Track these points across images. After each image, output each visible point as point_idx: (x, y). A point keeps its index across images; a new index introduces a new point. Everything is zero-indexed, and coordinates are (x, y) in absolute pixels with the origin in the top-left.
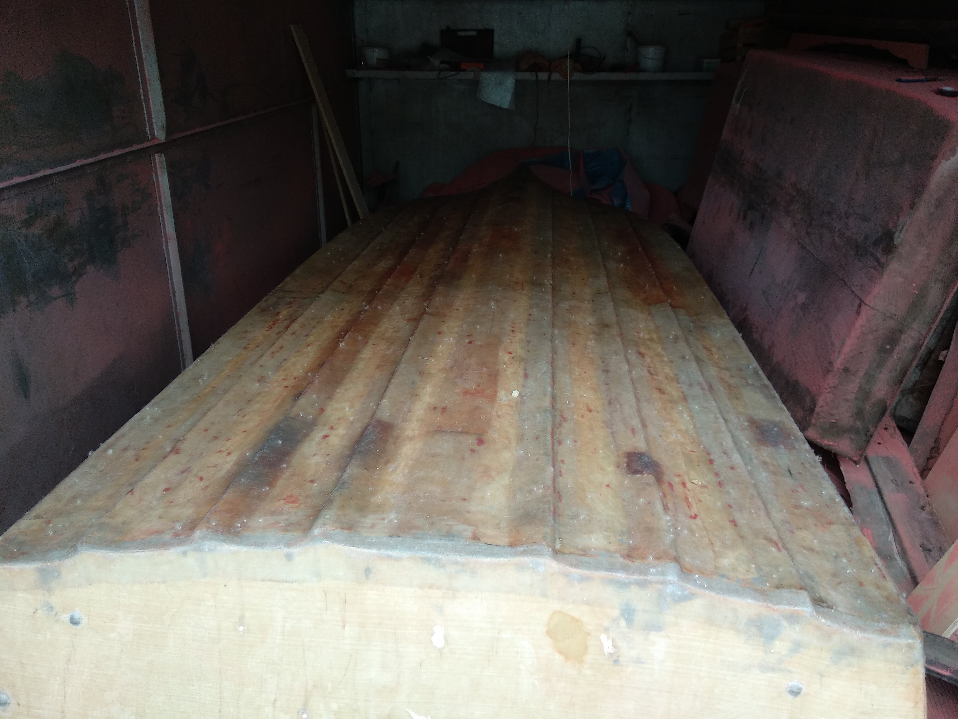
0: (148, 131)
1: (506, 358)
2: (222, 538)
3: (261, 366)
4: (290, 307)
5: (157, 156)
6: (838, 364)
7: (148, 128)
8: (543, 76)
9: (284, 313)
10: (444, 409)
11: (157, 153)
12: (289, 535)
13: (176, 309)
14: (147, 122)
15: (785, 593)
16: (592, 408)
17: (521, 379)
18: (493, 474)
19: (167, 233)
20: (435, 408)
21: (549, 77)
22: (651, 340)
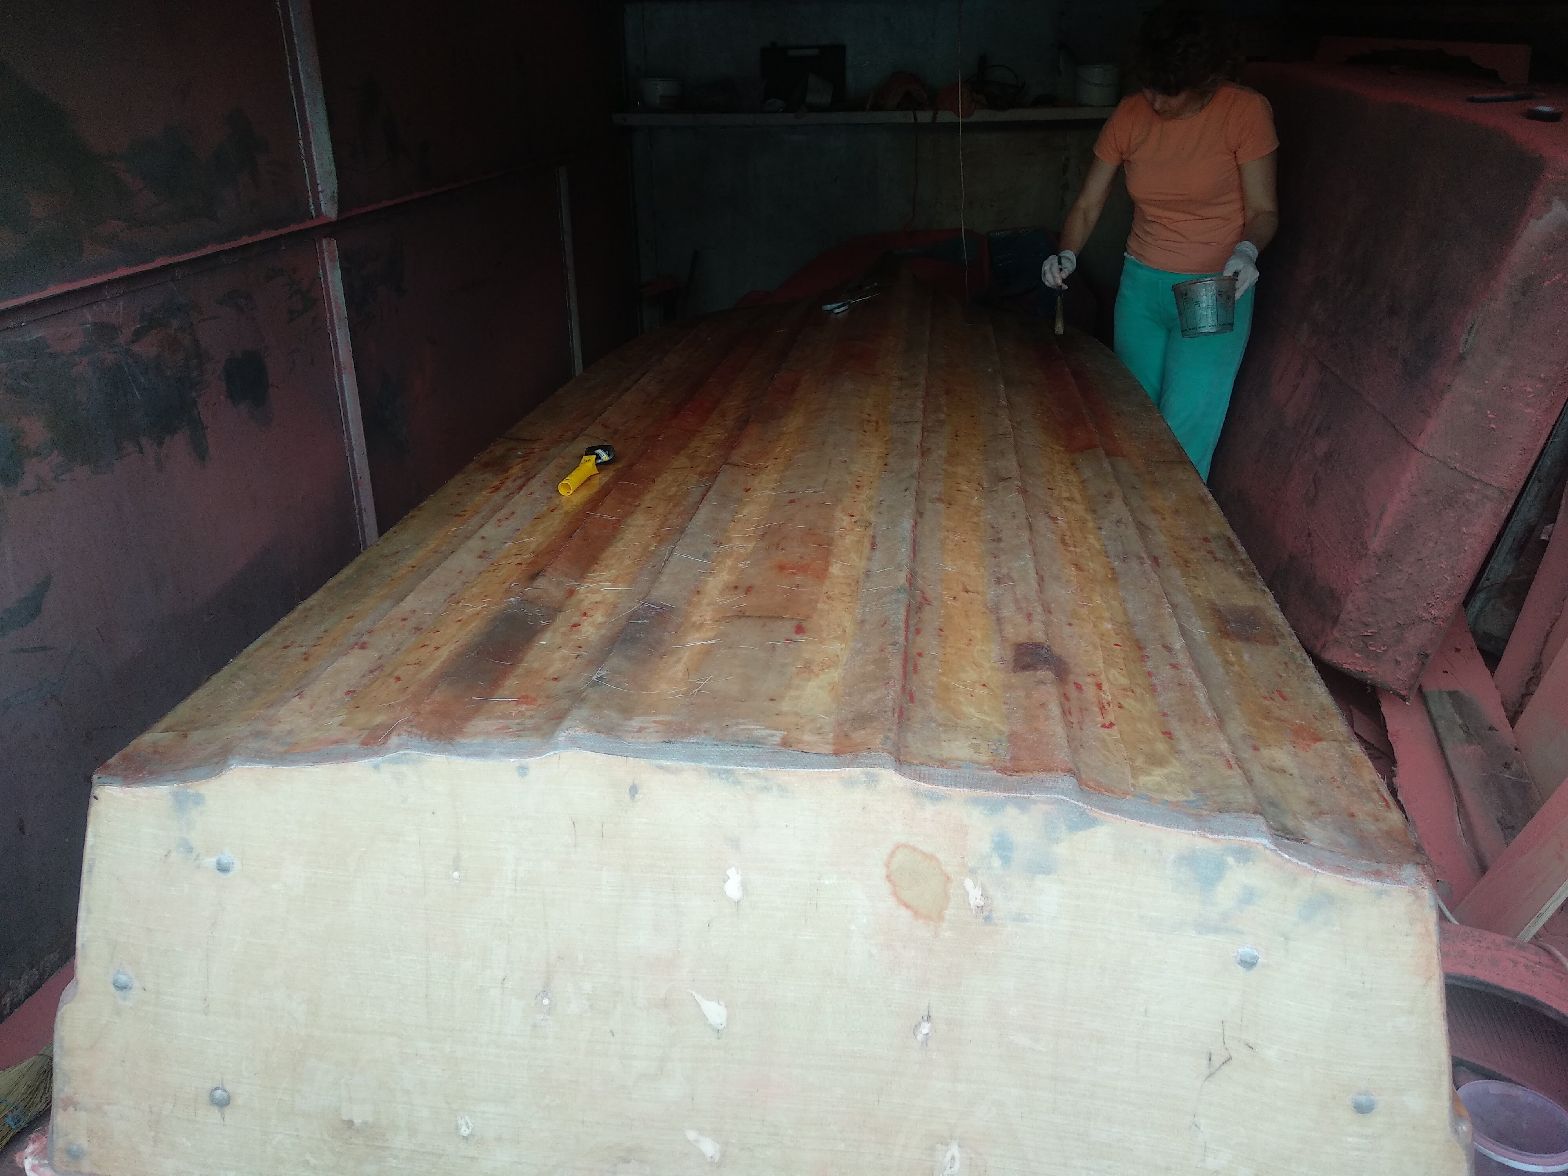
0: (312, 205)
1: (846, 521)
2: (429, 745)
3: (483, 538)
4: (525, 460)
5: (324, 242)
7: (311, 200)
8: (924, 117)
9: (516, 470)
10: (749, 589)
11: (325, 237)
12: (523, 741)
13: (355, 478)
14: (309, 190)
15: (1228, 818)
16: (969, 588)
17: (866, 551)
18: (816, 669)
19: (341, 360)
20: (736, 588)
21: (934, 118)
22: (1071, 499)
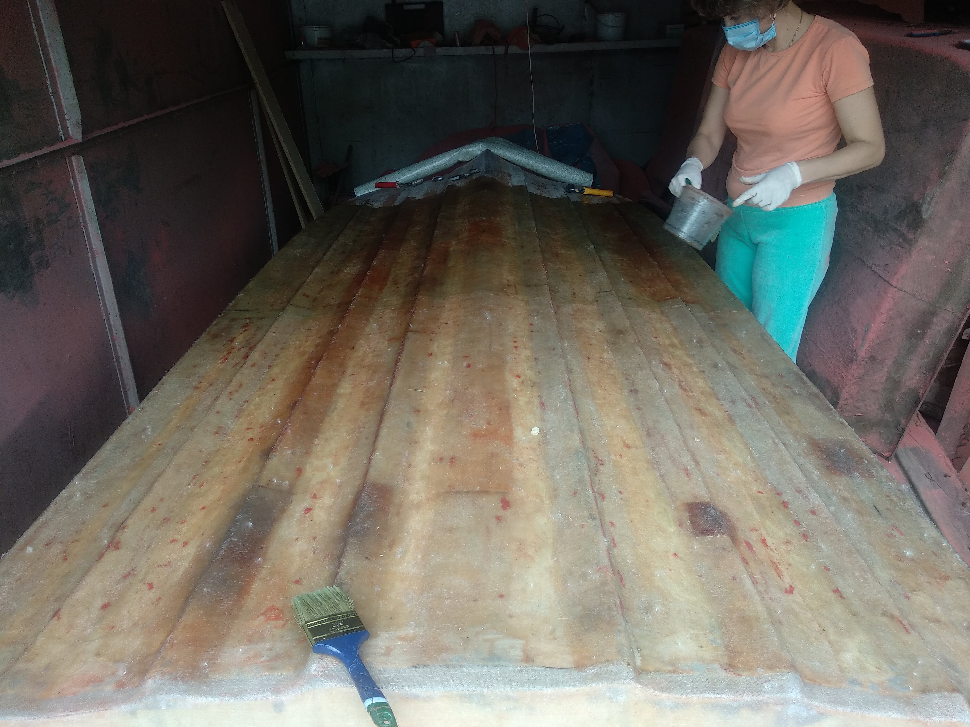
0: (61, 131)
1: (514, 383)
2: (183, 688)
3: (218, 412)
4: (246, 330)
5: (73, 158)
6: (863, 352)
7: (60, 127)
8: (500, 50)
9: (240, 339)
10: (452, 460)
11: (74, 154)
12: (277, 674)
13: (112, 334)
14: (58, 120)
15: (935, 698)
16: (629, 442)
17: (538, 410)
18: (531, 551)
19: (94, 247)
20: (441, 459)
21: (506, 50)
22: (673, 345)
